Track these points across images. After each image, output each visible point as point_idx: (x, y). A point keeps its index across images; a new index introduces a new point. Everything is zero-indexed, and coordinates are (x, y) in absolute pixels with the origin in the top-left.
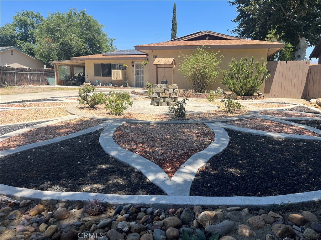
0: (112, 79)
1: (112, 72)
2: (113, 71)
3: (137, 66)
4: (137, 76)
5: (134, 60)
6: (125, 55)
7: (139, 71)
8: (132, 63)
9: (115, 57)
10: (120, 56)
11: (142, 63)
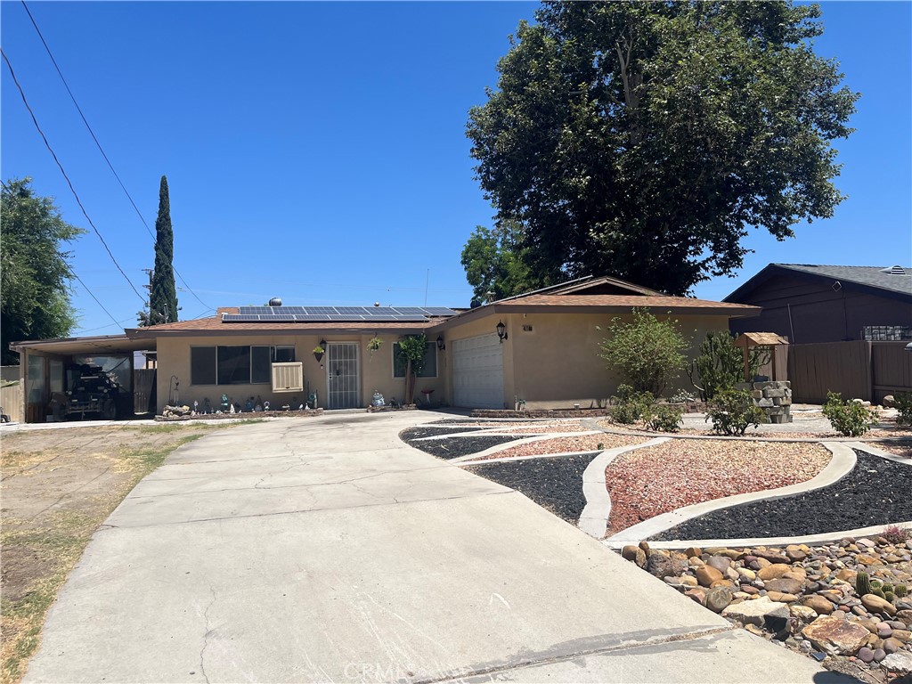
0: (274, 388)
1: (274, 370)
2: (277, 368)
3: (334, 351)
4: (335, 378)
5: (327, 337)
6: (297, 322)
7: (340, 363)
8: (323, 343)
9: (264, 328)
10: (280, 326)
11: (349, 343)
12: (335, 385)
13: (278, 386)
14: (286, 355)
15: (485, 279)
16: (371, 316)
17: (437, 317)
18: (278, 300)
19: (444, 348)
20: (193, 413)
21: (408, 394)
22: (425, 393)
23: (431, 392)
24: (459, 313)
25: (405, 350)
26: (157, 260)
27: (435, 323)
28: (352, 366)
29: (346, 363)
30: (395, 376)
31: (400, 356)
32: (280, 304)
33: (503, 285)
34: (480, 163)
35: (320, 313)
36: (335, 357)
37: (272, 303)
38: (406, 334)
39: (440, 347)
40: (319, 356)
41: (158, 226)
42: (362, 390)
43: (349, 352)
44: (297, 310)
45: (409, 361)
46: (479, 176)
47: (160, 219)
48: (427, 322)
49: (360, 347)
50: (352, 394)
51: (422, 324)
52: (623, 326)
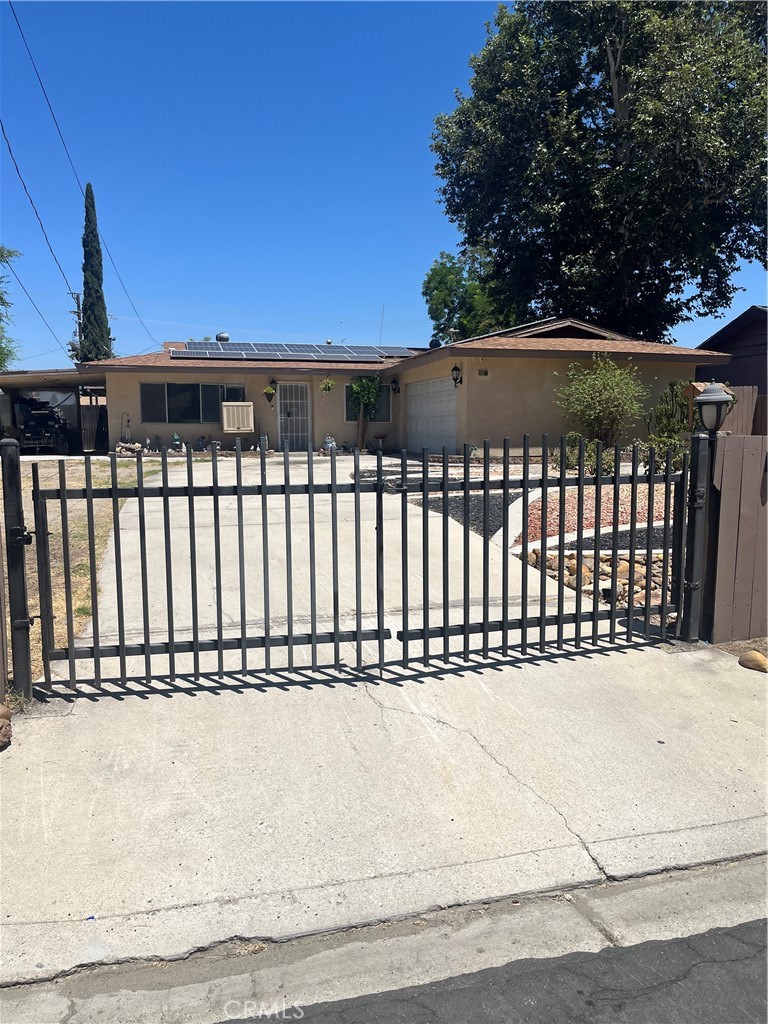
1: (225, 409)
2: (227, 407)
3: (284, 391)
4: (286, 420)
5: (278, 376)
6: (247, 360)
7: (291, 404)
8: (273, 382)
9: (214, 366)
10: (230, 364)
11: (300, 384)
12: (286, 427)
13: (229, 426)
14: (236, 395)
15: (449, 314)
16: (323, 355)
17: (392, 357)
18: (225, 335)
19: (399, 392)
20: (146, 451)
21: (360, 439)
22: (377, 438)
23: (383, 437)
24: (416, 353)
25: (357, 393)
26: (86, 283)
27: (389, 364)
28: (303, 408)
29: (297, 404)
30: (347, 420)
31: (353, 398)
32: (227, 339)
33: (468, 321)
34: (444, 183)
35: (270, 350)
36: (285, 399)
37: (219, 338)
38: (358, 376)
39: (394, 390)
40: (270, 397)
41: (86, 243)
42: (313, 434)
43: (300, 393)
44: (246, 346)
45: (362, 405)
46: (443, 198)
47: (87, 235)
48: (381, 362)
49: (312, 388)
50: (303, 437)
51: (376, 365)
52: (582, 372)
